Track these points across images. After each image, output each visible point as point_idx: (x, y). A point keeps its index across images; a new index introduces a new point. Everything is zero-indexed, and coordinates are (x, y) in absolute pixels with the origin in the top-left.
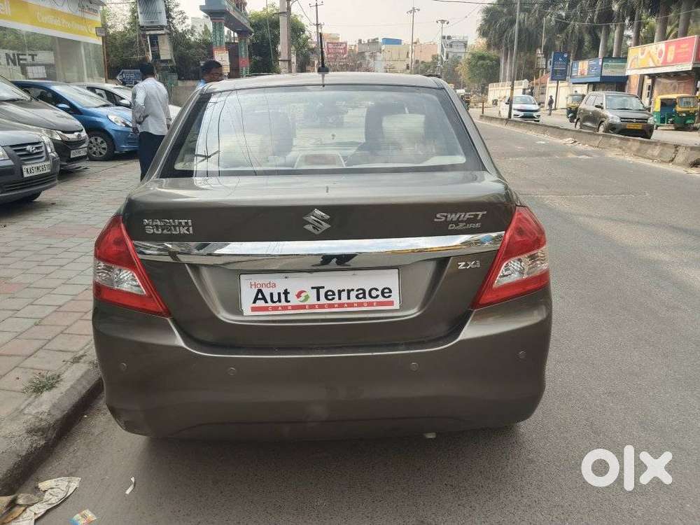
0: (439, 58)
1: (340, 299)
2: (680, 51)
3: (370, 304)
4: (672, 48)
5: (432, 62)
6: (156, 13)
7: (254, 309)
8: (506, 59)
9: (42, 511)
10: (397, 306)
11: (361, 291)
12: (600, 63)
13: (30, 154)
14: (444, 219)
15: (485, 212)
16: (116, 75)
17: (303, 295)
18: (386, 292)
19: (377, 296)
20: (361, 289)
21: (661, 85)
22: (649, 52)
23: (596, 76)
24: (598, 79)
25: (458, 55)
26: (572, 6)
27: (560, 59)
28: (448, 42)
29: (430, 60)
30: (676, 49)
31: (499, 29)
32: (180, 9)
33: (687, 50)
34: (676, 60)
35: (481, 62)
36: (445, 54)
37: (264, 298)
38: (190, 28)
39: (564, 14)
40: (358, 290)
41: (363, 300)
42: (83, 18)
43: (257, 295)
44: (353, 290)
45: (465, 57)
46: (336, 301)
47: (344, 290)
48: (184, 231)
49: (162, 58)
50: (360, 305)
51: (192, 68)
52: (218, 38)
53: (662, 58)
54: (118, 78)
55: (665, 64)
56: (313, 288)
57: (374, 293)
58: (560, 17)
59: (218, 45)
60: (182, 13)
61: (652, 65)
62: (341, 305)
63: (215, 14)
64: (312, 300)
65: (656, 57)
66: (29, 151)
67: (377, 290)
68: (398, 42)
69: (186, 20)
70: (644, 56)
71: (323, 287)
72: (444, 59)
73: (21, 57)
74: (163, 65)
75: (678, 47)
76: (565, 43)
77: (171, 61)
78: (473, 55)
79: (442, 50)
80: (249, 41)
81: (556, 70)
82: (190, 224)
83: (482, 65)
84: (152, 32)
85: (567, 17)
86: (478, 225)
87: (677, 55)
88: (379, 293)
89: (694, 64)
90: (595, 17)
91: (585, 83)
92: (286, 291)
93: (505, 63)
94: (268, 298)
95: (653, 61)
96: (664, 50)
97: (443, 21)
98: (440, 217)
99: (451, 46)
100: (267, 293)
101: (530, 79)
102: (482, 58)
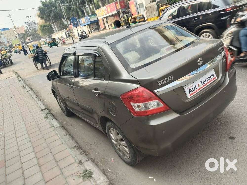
0: (27, 31)
2: (111, 8)
3: (212, 80)
4: (109, 8)
5: (25, 33)
7: (190, 95)
8: (54, 24)
10: (216, 78)
11: (209, 78)
12: (88, 18)
17: (199, 85)
18: (213, 75)
21: (109, 19)
22: (102, 10)
23: (89, 22)
24: (90, 23)
25: (35, 27)
26: (70, 2)
27: (74, 20)
28: (28, 24)
29: (24, 32)
30: (110, 8)
31: (47, 15)
33: (113, 7)
34: (111, 11)
35: (45, 28)
36: (29, 29)
37: (191, 91)
39: (68, 5)
43: (189, 90)
45: (38, 28)
46: (206, 83)
47: (206, 79)
48: (170, 79)
50: (210, 81)
53: (107, 11)
55: (108, 13)
56: (200, 82)
57: (211, 77)
58: (67, 5)
61: (105, 14)
64: (201, 85)
65: (105, 11)
67: (211, 76)
68: (8, 29)
70: (101, 12)
71: (202, 81)
72: (29, 30)
75: (110, 7)
76: (73, 14)
78: (41, 26)
79: (27, 28)
81: (74, 23)
82: (172, 77)
83: (46, 29)
85: (70, 5)
87: (110, 9)
89: (117, 11)
90: (80, 3)
91: (86, 25)
92: (195, 86)
93: (54, 26)
94: (192, 90)
95: (105, 13)
96: (106, 8)
97: (28, 17)
99: (30, 25)
100: (191, 88)
101: (66, 29)
102: (44, 26)
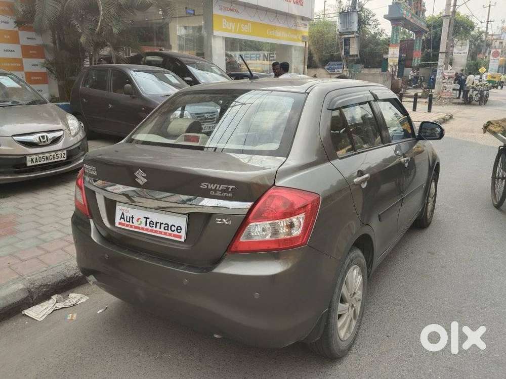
1: (156, 228)
3: (170, 235)
6: (351, 23)
7: (120, 224)
9: (60, 307)
10: (183, 240)
11: (166, 225)
13: (206, 119)
14: (206, 187)
15: (234, 187)
16: (325, 66)
17: (140, 220)
18: (179, 228)
19: (174, 230)
20: (167, 224)
32: (375, 18)
38: (380, 31)
40: (165, 224)
41: (167, 231)
42: (296, 30)
43: (122, 215)
44: (163, 223)
46: (154, 228)
47: (158, 223)
49: (351, 53)
50: (165, 234)
51: (378, 59)
52: (395, 38)
54: (326, 67)
56: (144, 218)
57: (173, 228)
59: (394, 43)
60: (376, 20)
62: (156, 232)
63: (395, 19)
64: (143, 225)
66: (205, 117)
67: (175, 226)
69: (378, 25)
71: (149, 218)
73: (271, 55)
74: (351, 58)
77: (357, 55)
80: (423, 38)
82: (95, 169)
84: (346, 36)
86: (230, 195)
88: (175, 229)
92: (133, 216)
94: (125, 219)
98: (204, 186)
100: (125, 215)
